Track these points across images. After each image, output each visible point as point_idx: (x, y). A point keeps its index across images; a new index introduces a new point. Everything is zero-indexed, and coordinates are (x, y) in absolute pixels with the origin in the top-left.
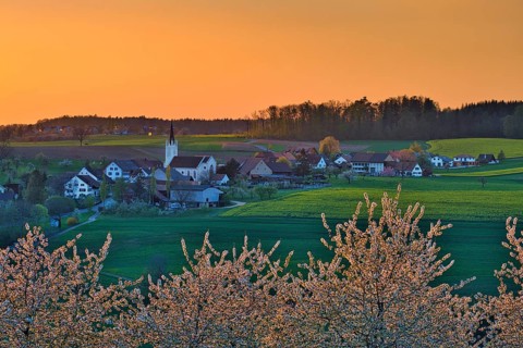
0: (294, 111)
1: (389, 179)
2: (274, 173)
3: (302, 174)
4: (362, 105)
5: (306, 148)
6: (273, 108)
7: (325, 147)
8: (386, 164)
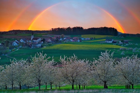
0: (56, 29)
1: (73, 42)
2: (52, 41)
3: (57, 41)
4: (69, 28)
5: (58, 36)
6: (52, 29)
7: (62, 36)
8: (73, 39)
